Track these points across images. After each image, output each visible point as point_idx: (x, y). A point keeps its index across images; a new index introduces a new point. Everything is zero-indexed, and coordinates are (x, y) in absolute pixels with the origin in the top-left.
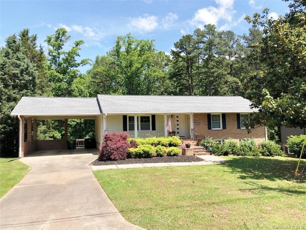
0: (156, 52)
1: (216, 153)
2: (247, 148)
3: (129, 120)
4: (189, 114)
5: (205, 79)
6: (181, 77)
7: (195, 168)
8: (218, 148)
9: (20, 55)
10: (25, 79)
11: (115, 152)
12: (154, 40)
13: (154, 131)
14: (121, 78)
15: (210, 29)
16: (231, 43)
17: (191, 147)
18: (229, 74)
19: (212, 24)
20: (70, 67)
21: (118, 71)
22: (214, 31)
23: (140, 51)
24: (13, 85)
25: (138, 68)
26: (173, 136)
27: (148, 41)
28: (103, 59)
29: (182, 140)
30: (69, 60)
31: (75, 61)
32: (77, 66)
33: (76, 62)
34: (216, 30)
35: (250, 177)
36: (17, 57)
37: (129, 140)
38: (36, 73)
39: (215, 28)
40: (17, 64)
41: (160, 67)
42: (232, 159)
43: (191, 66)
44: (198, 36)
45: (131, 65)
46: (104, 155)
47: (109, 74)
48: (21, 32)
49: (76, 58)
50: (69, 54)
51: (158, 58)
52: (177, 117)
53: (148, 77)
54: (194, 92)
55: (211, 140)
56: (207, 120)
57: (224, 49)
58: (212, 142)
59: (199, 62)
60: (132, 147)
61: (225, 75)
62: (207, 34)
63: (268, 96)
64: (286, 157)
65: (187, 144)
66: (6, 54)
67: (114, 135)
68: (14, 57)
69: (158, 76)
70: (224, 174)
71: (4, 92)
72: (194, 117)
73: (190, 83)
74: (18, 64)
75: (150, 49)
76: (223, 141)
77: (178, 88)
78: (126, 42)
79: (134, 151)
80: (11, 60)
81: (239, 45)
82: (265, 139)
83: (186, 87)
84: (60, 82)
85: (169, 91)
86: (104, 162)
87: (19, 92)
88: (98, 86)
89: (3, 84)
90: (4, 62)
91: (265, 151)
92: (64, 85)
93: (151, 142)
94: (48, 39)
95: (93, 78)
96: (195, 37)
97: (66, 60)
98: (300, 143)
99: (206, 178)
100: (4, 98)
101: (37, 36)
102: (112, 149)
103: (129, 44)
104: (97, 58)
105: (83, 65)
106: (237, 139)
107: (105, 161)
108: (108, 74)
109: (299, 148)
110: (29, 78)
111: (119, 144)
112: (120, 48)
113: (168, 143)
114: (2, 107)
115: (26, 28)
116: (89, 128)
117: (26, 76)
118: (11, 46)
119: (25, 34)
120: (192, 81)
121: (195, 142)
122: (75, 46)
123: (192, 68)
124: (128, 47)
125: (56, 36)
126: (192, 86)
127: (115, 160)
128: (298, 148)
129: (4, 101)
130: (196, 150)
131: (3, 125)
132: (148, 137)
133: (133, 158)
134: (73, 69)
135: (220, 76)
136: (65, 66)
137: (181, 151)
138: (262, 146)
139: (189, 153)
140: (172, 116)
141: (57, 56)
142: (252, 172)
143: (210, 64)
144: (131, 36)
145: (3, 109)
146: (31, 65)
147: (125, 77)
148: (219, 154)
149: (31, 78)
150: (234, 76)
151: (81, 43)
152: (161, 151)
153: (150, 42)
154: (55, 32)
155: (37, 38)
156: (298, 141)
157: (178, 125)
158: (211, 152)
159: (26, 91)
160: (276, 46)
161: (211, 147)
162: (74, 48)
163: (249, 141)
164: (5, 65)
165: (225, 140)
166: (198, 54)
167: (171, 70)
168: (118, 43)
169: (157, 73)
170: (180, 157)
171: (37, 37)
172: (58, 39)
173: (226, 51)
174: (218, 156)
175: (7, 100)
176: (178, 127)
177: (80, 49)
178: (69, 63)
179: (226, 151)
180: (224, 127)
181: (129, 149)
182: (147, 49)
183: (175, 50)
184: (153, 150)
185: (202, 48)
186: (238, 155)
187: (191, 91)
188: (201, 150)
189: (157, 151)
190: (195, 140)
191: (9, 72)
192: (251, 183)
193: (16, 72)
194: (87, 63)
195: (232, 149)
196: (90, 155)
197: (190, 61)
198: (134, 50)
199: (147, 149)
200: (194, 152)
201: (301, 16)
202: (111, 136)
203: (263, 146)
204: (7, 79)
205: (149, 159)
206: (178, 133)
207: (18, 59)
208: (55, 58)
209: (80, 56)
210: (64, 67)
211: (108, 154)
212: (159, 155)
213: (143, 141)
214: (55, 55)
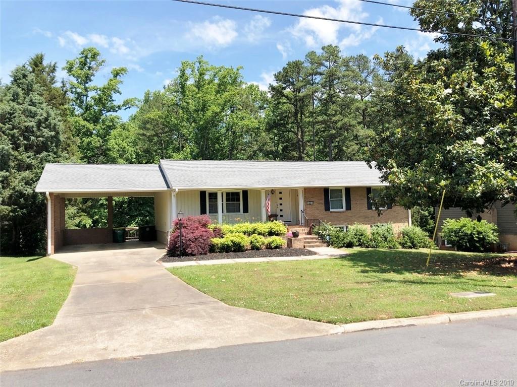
0: (244, 86)
1: (335, 244)
2: (381, 237)
3: (209, 199)
4: (296, 188)
5: (324, 131)
6: (285, 127)
7: (305, 262)
8: (338, 237)
9: (35, 97)
10: (44, 136)
11: (193, 245)
12: (242, 68)
13: (246, 214)
14: (189, 129)
15: (331, 52)
16: (364, 75)
17: (300, 237)
18: (359, 123)
19: (334, 46)
20: (106, 112)
21: (182, 118)
22: (337, 56)
23: (219, 85)
24: (26, 145)
25: (216, 113)
26: (275, 221)
27: (232, 69)
28: (158, 97)
29: (287, 226)
30: (103, 100)
31: (113, 100)
32: (117, 109)
33: (115, 103)
34: (340, 55)
35: (374, 271)
36: (31, 101)
37: (211, 226)
38: (61, 126)
39: (339, 51)
40: (31, 112)
41: (251, 111)
42: (356, 252)
43: (301, 111)
44: (312, 63)
45: (204, 108)
46: (177, 248)
47: (169, 122)
48: (32, 59)
49: (115, 96)
50: (103, 91)
51: (248, 96)
52: (281, 193)
53: (232, 127)
54: (305, 152)
55: (328, 226)
56: (323, 197)
57: (352, 85)
58: (331, 229)
59: (313, 105)
60: (216, 237)
61: (354, 126)
62: (326, 61)
63: (395, 169)
64: (437, 249)
65: (295, 231)
66: (13, 96)
67: (189, 220)
68: (27, 102)
69: (248, 125)
70: (342, 268)
71: (13, 155)
72: (305, 192)
73: (299, 137)
74: (33, 112)
75: (235, 81)
76: (347, 228)
77: (281, 144)
78: (196, 70)
79: (219, 242)
80: (21, 106)
81: (376, 77)
82: (407, 224)
83: (293, 145)
84: (89, 136)
85: (266, 149)
86: (177, 258)
87: (35, 155)
88: (150, 141)
89: (11, 144)
90: (11, 110)
91: (407, 242)
92: (96, 141)
93: (244, 229)
94: (69, 66)
95: (140, 128)
96: (307, 65)
97: (99, 101)
98: (460, 230)
99: (318, 272)
100: (13, 164)
101: (57, 65)
102: (188, 239)
103: (201, 74)
104: (148, 94)
105: (126, 108)
106: (366, 224)
107: (178, 256)
108: (166, 122)
109: (458, 237)
110: (50, 133)
111: (197, 233)
112: (186, 80)
113: (267, 230)
114: (10, 179)
115: (38, 52)
116: (136, 210)
117: (46, 130)
118: (20, 83)
119: (37, 63)
120: (302, 135)
121: (307, 230)
122: (112, 76)
123: (302, 113)
124: (199, 79)
125: (81, 60)
126: (302, 141)
127: (192, 255)
128: (456, 237)
129: (13, 169)
130: (307, 240)
131: (13, 206)
132: (238, 222)
133: (217, 252)
134: (111, 115)
135: (347, 128)
136: (97, 111)
137: (286, 241)
138: (403, 235)
139: (297, 245)
140: (273, 191)
141: (84, 93)
142: (379, 266)
143: (330, 108)
144: (204, 59)
145: (12, 182)
146: (52, 113)
147: (194, 128)
148: (340, 245)
149: (53, 133)
150: (368, 127)
151: (123, 72)
152: (258, 242)
153: (235, 70)
154: (80, 54)
155: (57, 69)
156: (456, 227)
157: (281, 204)
158: (328, 242)
159: (46, 153)
160: (409, 101)
161: (329, 235)
162: (111, 80)
163: (385, 228)
164: (13, 113)
165: (349, 226)
166: (313, 92)
167: (269, 115)
168: (183, 72)
169: (246, 122)
170: (284, 249)
171: (57, 67)
172: (85, 65)
173: (355, 88)
174: (339, 248)
175: (18, 168)
176: (281, 207)
177: (122, 82)
178: (104, 105)
179: (350, 241)
180: (349, 208)
181: (212, 239)
182: (230, 82)
183: (275, 84)
184: (246, 241)
185: (318, 83)
186: (367, 247)
187: (302, 150)
188: (315, 240)
189: (251, 243)
190: (305, 226)
191: (19, 124)
192: (373, 277)
193: (31, 124)
194: (133, 106)
195: (359, 238)
196: (153, 249)
197: (300, 104)
198: (209, 84)
199: (237, 240)
200: (305, 243)
201: (439, 66)
202: (185, 222)
203: (405, 234)
204: (16, 135)
205: (240, 253)
206: (281, 216)
207: (33, 104)
208: (81, 96)
209: (121, 94)
210: (95, 112)
211: (183, 246)
212: (255, 248)
213: (231, 228)
214: (81, 93)
